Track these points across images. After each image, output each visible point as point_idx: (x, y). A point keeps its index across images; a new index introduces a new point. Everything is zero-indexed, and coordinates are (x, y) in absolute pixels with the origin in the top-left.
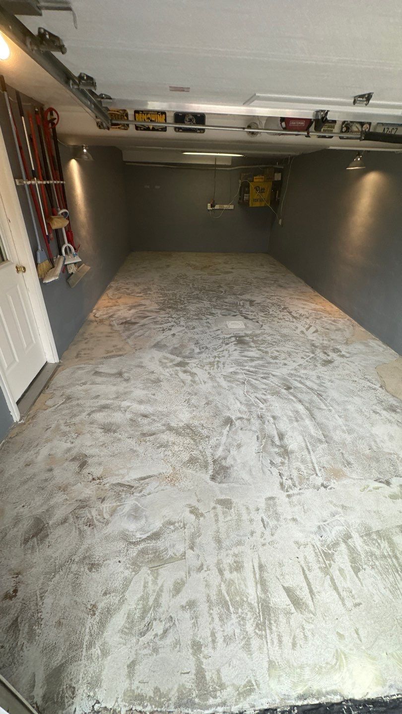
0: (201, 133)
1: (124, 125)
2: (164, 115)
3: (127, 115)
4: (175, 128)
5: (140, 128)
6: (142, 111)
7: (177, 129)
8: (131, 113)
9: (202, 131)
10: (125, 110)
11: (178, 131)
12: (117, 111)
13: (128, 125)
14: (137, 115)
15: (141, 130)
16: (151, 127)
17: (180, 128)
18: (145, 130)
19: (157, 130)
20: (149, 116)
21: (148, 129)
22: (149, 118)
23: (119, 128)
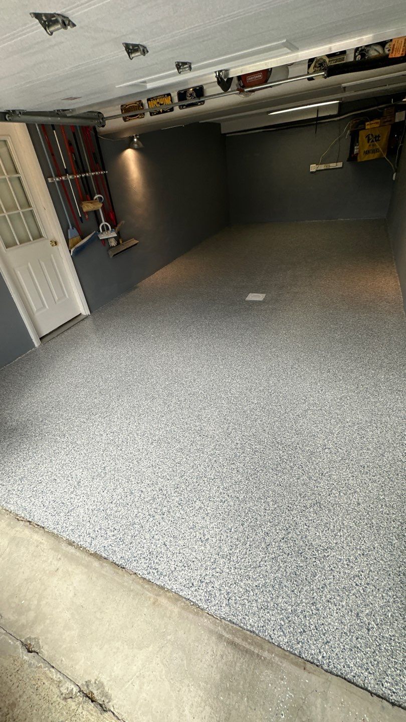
0: (201, 104)
1: (141, 115)
2: (169, 97)
3: (142, 105)
4: (180, 106)
5: (154, 113)
6: (153, 98)
7: (181, 107)
8: (144, 101)
9: (202, 103)
10: (140, 101)
11: (183, 108)
12: (135, 104)
13: (144, 114)
14: (149, 102)
15: (154, 115)
16: (161, 110)
17: (183, 106)
18: (157, 114)
19: (167, 112)
20: (158, 100)
21: (159, 113)
22: (158, 103)
23: (138, 117)
